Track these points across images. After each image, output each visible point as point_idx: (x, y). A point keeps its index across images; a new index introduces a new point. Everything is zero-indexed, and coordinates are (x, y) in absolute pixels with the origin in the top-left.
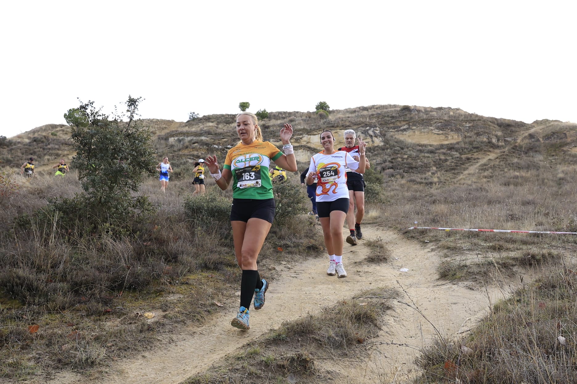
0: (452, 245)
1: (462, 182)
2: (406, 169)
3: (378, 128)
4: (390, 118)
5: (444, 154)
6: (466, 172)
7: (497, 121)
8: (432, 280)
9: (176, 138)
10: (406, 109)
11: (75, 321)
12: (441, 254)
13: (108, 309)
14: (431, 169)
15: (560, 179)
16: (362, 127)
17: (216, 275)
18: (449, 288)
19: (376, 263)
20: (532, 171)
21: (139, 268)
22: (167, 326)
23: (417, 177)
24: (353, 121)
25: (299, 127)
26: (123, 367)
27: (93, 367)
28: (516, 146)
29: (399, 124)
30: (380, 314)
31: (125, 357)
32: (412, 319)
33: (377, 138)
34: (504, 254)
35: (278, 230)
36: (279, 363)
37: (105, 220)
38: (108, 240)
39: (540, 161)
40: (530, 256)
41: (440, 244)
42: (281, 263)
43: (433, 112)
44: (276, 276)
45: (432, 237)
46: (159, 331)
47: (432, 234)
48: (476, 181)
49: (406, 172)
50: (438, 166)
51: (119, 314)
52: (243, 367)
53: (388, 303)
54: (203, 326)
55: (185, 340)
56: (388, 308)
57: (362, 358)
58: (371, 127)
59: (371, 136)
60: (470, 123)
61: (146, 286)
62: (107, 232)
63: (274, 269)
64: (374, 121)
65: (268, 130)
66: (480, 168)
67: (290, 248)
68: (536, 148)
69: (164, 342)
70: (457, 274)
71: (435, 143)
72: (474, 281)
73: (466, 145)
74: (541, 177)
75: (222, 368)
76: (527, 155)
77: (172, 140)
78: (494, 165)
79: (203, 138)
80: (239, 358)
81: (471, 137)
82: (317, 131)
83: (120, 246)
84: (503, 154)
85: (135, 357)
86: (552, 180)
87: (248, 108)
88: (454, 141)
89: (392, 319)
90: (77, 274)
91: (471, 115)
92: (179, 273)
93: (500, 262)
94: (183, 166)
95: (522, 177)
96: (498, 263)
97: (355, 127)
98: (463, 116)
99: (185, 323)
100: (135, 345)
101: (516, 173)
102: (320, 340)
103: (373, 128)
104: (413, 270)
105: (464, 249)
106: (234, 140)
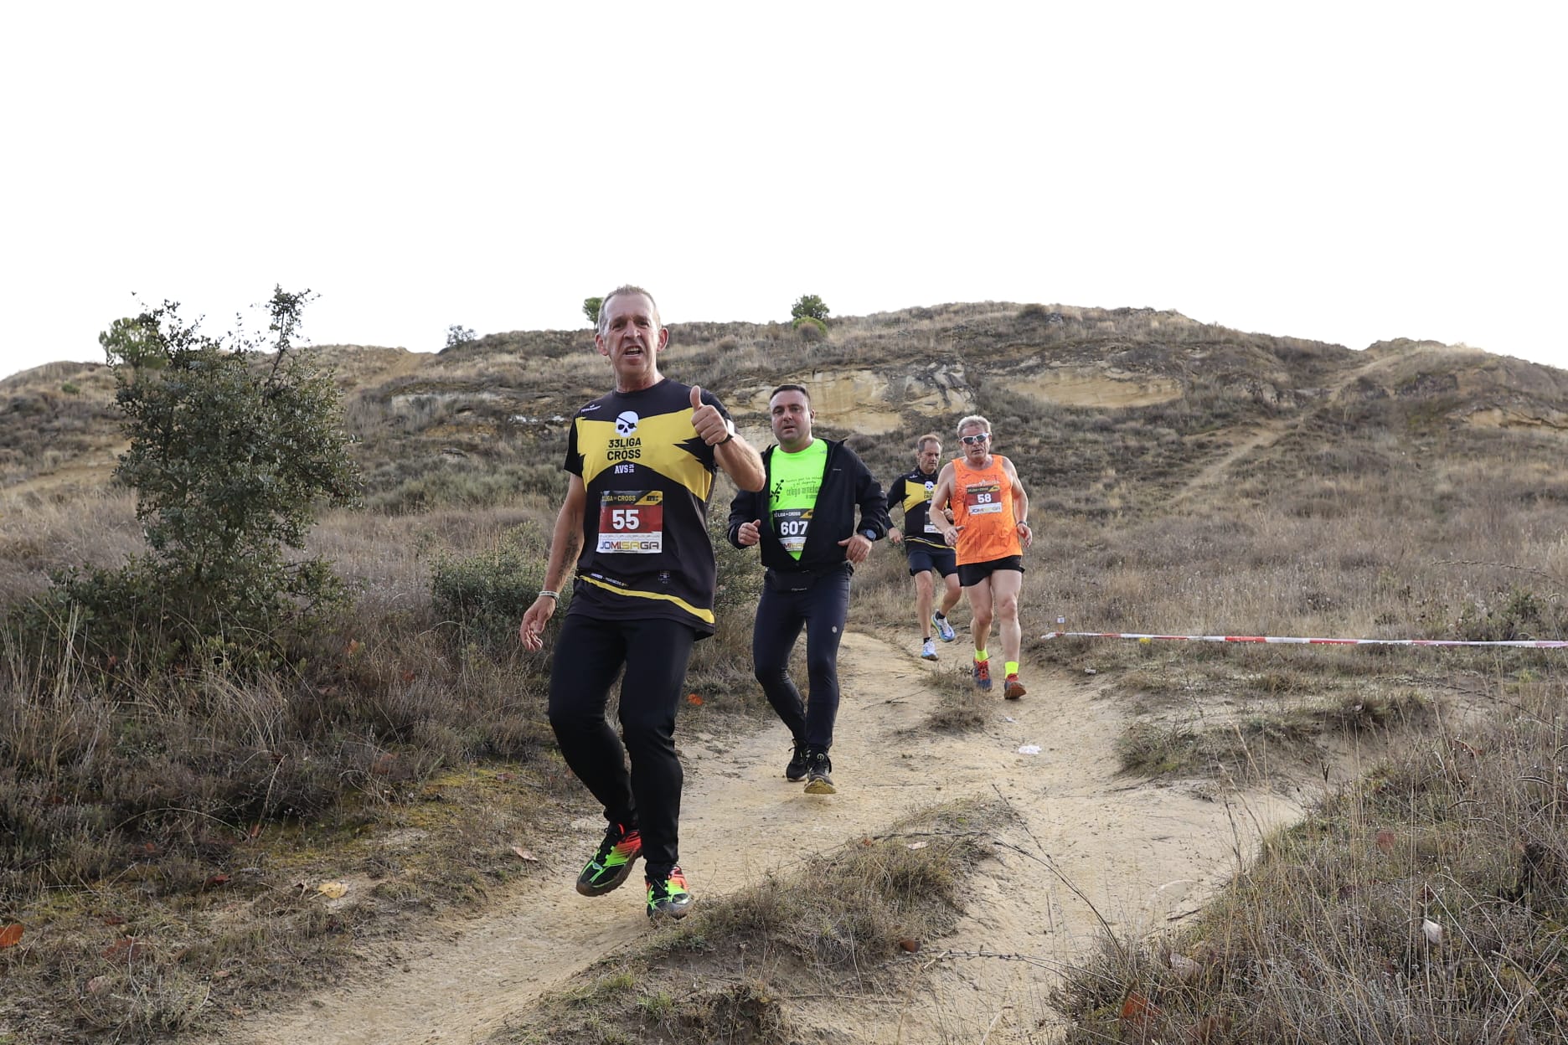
0: (1156, 679)
1: (1186, 507)
2: (1036, 475)
3: (959, 367)
4: (991, 340)
5: (1137, 433)
6: (1196, 482)
7: (1275, 344)
8: (1104, 775)
9: (411, 398)
10: (1034, 313)
11: (124, 910)
12: (1128, 703)
13: (219, 873)
14: (1103, 473)
15: (1443, 497)
16: (918, 362)
17: (521, 774)
18: (1145, 798)
19: (954, 733)
20: (1369, 477)
21: (306, 760)
22: (381, 918)
23: (1067, 497)
24: (893, 348)
25: (748, 364)
26: (259, 1036)
27: (174, 1038)
28: (1326, 411)
29: (1015, 354)
30: (961, 873)
31: (264, 1006)
32: (1048, 882)
33: (959, 392)
34: (1293, 703)
36: (685, 1013)
37: (211, 629)
38: (219, 685)
39: (1391, 449)
40: (1358, 708)
41: (1126, 676)
42: (698, 738)
43: (1105, 320)
45: (1105, 658)
46: (360, 931)
47: (1103, 651)
48: (1221, 504)
49: (1037, 484)
50: (1122, 467)
51: (249, 889)
52: (587, 1027)
53: (984, 843)
54: (480, 917)
55: (431, 954)
56: (985, 855)
57: (912, 992)
58: (941, 363)
59: (942, 388)
60: (1203, 349)
61: (326, 806)
62: (218, 661)
64: (948, 346)
66: (1232, 469)
67: (721, 697)
68: (1376, 415)
69: (373, 962)
70: (1169, 758)
71: (1112, 405)
72: (1212, 778)
73: (1194, 409)
74: (1392, 492)
75: (531, 1030)
76: (1355, 434)
77: (399, 402)
78: (1268, 463)
79: (486, 396)
80: (576, 1002)
81: (1206, 388)
82: (798, 374)
83: (251, 700)
84: (1291, 431)
85: (292, 1005)
86: (1421, 500)
88: (1162, 400)
89: (994, 883)
90: (132, 780)
91: (1206, 329)
92: (416, 771)
93: (1283, 724)
94: (431, 474)
95: (1343, 493)
96: (1277, 727)
97: (898, 363)
98: (1186, 333)
99: (432, 910)
100: (292, 974)
101: (1327, 482)
102: (798, 948)
103: (948, 365)
104: (1051, 749)
105: (1187, 691)
106: (571, 402)
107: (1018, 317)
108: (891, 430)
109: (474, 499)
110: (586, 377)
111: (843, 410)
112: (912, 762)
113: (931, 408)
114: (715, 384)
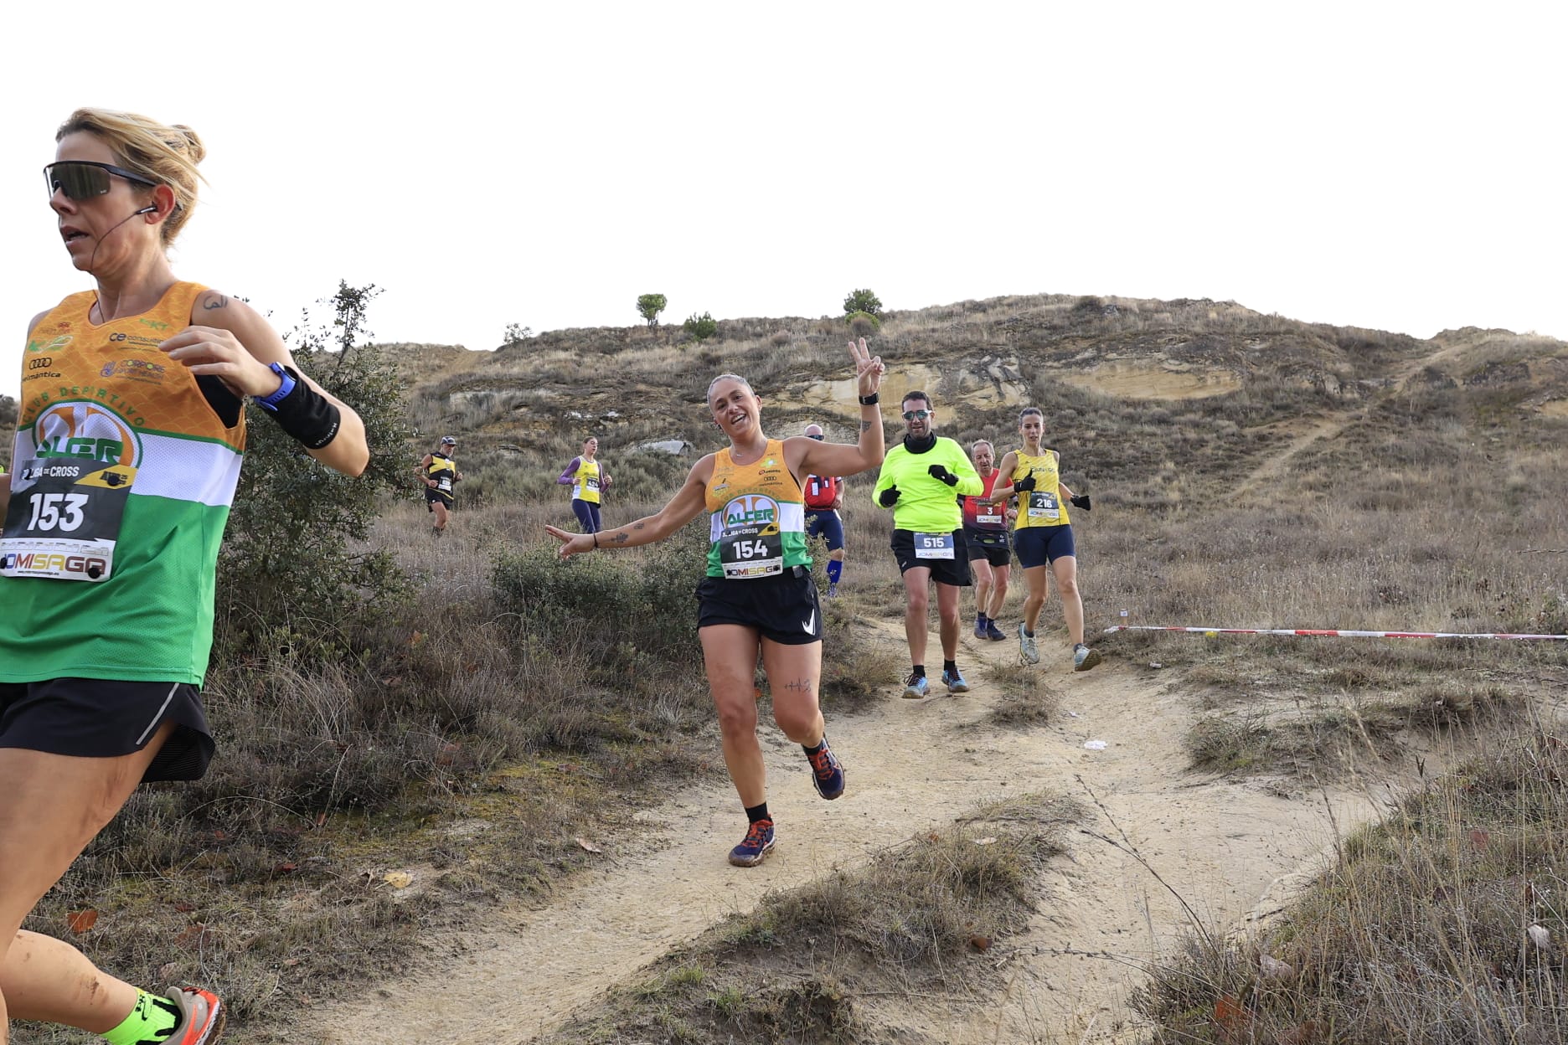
0: (1225, 673)
1: (1248, 500)
2: (1093, 468)
3: (1013, 359)
4: (1046, 332)
5: (1196, 425)
6: (1257, 474)
7: (1337, 334)
8: (1173, 770)
9: (469, 395)
10: (1090, 305)
11: (195, 897)
12: (1195, 698)
13: (287, 862)
14: (1162, 466)
15: (1515, 489)
16: (972, 355)
17: (581, 764)
18: (1219, 794)
19: (1016, 728)
20: (1438, 469)
21: (371, 750)
22: (446, 908)
23: (1124, 490)
24: (947, 341)
25: (801, 359)
26: (328, 1025)
27: (244, 1026)
28: (1391, 402)
29: (1071, 347)
30: (1031, 869)
31: (332, 995)
32: (1121, 880)
33: (1013, 385)
34: (1369, 698)
36: (755, 1008)
37: (277, 620)
38: (284, 674)
39: (1459, 440)
40: (1439, 703)
41: (1193, 671)
43: (1162, 311)
45: (1169, 652)
46: (426, 921)
47: (1168, 646)
48: (1283, 497)
49: (1094, 478)
50: (1181, 459)
51: (317, 878)
52: (656, 1022)
53: (1053, 839)
54: (545, 908)
55: (497, 946)
56: (1055, 851)
57: (985, 991)
58: (995, 356)
59: (996, 381)
60: (1263, 340)
61: (390, 798)
62: (284, 651)
64: (1002, 339)
66: (1294, 461)
68: (1444, 406)
69: (439, 952)
70: (1242, 753)
71: (1170, 397)
72: (1288, 774)
73: (1254, 400)
74: (1462, 483)
75: (599, 1024)
76: (1422, 425)
77: (457, 399)
78: (1332, 456)
79: (542, 393)
80: (645, 996)
81: (1266, 379)
83: (317, 690)
84: (1356, 422)
85: (360, 995)
86: (1493, 493)
87: (662, 309)
88: (1221, 391)
89: (1065, 880)
91: (1266, 319)
92: (479, 761)
93: (1360, 719)
94: (488, 469)
95: (1410, 486)
96: (1354, 723)
97: (952, 357)
98: (1246, 323)
99: (497, 901)
100: (359, 963)
101: (1393, 474)
102: (867, 943)
103: (1001, 358)
104: (1118, 745)
105: (1258, 685)
106: (626, 397)
107: (1073, 310)
108: (945, 424)
109: (531, 494)
110: (640, 373)
112: (975, 757)
113: (985, 401)
114: (768, 380)
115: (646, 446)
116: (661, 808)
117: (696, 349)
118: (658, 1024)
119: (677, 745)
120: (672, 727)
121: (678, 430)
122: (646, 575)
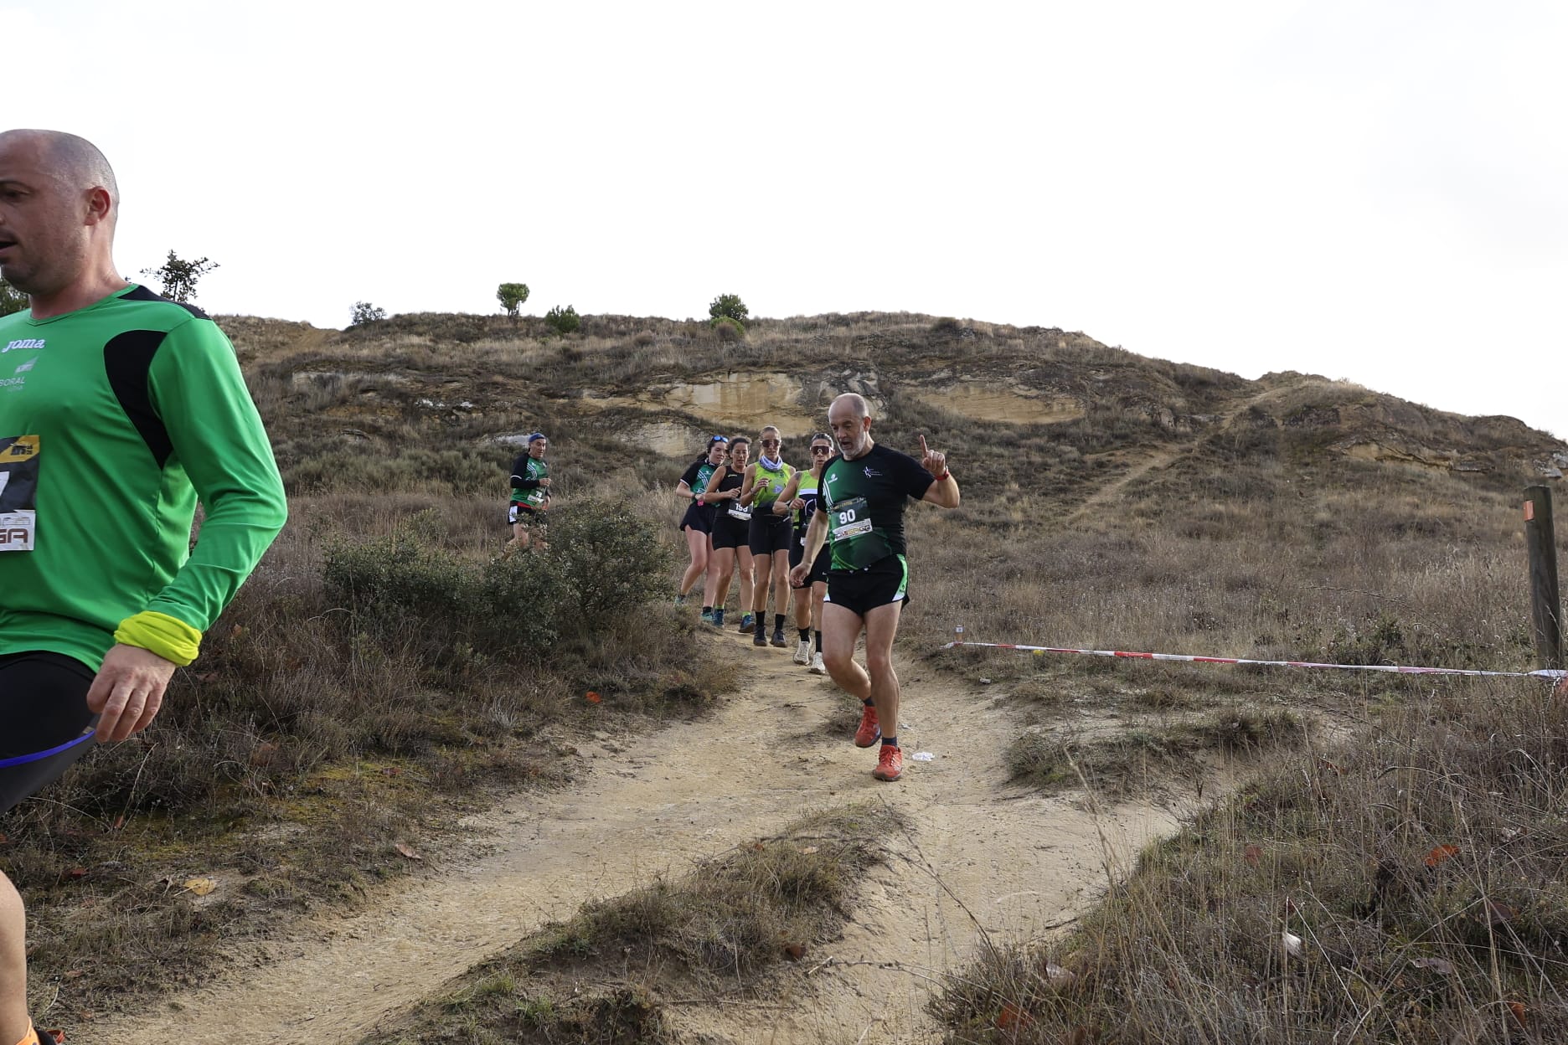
0: (1047, 690)
1: (1084, 523)
3: (872, 375)
4: (905, 350)
5: (1041, 449)
6: (1094, 499)
7: (1175, 370)
8: (993, 783)
9: (313, 375)
10: (948, 326)
12: (1016, 714)
13: (76, 867)
14: (1007, 487)
15: (1322, 525)
16: (833, 368)
17: (408, 769)
18: (1032, 807)
20: (1256, 503)
21: (179, 747)
22: (251, 916)
23: (971, 509)
24: (808, 353)
25: (664, 360)
26: (112, 1040)
28: (1219, 437)
29: (928, 366)
30: (850, 878)
31: (118, 1008)
33: (871, 400)
34: (1175, 719)
35: (589, 644)
36: (564, 1018)
39: (1276, 477)
40: (1235, 725)
41: (1018, 687)
42: (594, 736)
43: (1015, 338)
44: (577, 771)
45: (1000, 669)
46: (227, 930)
47: (998, 662)
48: (1117, 522)
50: (1024, 481)
51: (109, 883)
52: (462, 1032)
53: (871, 849)
54: (358, 916)
55: (303, 955)
56: (874, 861)
57: (796, 998)
58: (855, 370)
60: (1107, 372)
61: (198, 798)
63: (573, 752)
64: (864, 354)
65: (578, 365)
66: (1130, 489)
67: (619, 695)
68: (1265, 444)
69: (239, 962)
70: (1056, 769)
71: (1018, 421)
72: (1096, 789)
73: (1096, 428)
74: (1276, 517)
75: (403, 1034)
76: (1245, 460)
77: (300, 379)
78: (1163, 484)
79: (392, 377)
80: (452, 1006)
81: (1108, 409)
82: (712, 373)
84: (1187, 454)
85: (149, 1007)
86: (1303, 527)
87: (524, 300)
88: (1066, 418)
89: (882, 889)
91: (1111, 352)
92: (298, 763)
93: (1165, 739)
94: (330, 454)
95: (1232, 517)
96: (1159, 742)
97: (814, 368)
98: (1091, 355)
99: (306, 908)
100: (150, 975)
101: (1217, 505)
102: (683, 953)
103: (862, 373)
104: (944, 757)
105: (1077, 703)
106: (481, 388)
107: (932, 330)
108: (803, 434)
109: (375, 483)
110: (498, 364)
111: (758, 411)
114: (629, 379)
115: (501, 439)
116: (488, 813)
117: (557, 343)
118: (464, 1035)
119: (510, 750)
120: (506, 731)
121: (534, 425)
122: (487, 575)
